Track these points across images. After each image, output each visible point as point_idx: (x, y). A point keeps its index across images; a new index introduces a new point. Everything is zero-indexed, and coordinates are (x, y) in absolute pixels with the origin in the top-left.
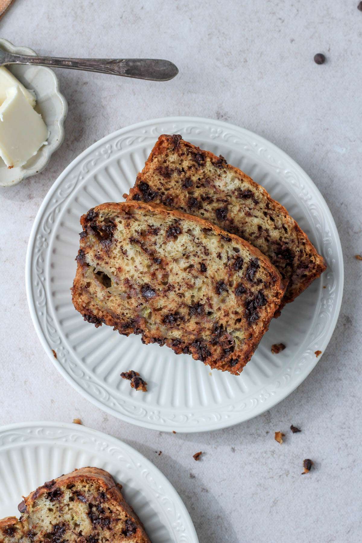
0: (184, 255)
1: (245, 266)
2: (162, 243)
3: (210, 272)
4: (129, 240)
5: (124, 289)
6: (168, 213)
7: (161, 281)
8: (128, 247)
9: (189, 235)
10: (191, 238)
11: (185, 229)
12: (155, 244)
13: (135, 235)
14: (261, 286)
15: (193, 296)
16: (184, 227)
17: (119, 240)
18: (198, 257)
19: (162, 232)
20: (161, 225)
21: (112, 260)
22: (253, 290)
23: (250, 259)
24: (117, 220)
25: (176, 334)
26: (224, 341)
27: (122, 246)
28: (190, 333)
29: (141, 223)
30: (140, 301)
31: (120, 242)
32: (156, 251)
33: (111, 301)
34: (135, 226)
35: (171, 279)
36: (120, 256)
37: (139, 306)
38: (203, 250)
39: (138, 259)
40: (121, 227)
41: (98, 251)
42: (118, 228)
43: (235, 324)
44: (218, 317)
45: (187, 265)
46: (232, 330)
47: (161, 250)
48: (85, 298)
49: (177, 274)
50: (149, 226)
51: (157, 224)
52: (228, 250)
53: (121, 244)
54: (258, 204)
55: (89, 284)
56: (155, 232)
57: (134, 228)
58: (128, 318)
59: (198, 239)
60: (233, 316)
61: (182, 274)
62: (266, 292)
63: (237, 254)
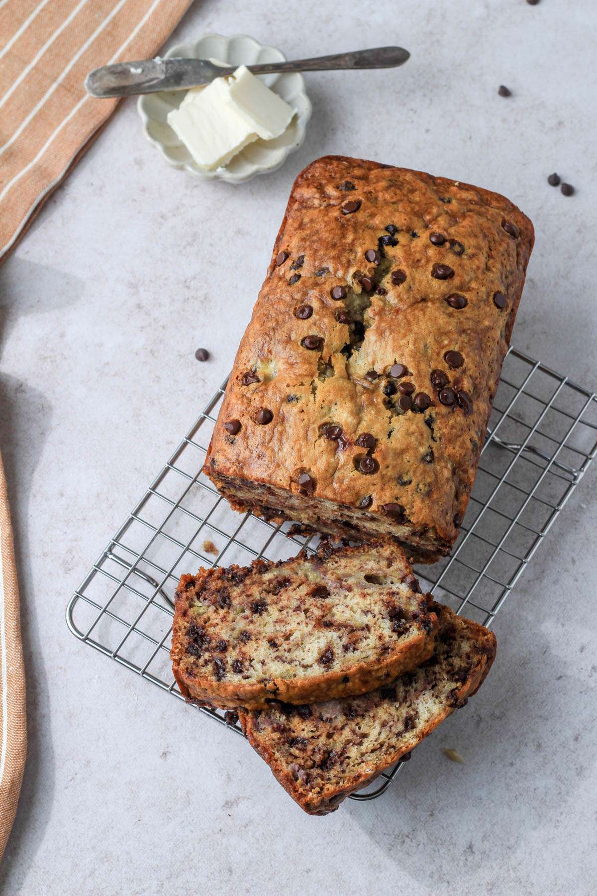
0: (302, 644)
1: (229, 669)
2: (333, 642)
3: (264, 644)
4: (371, 626)
5: (349, 582)
6: (344, 671)
8: (367, 620)
9: (308, 663)
10: (304, 662)
11: (316, 666)
12: (340, 638)
13: (366, 634)
14: (201, 661)
15: (270, 615)
17: (381, 620)
18: (285, 650)
19: (339, 651)
20: (344, 656)
21: (377, 599)
22: (207, 654)
23: (227, 676)
24: (395, 636)
25: (268, 576)
27: (374, 616)
28: (253, 583)
29: (367, 647)
30: (325, 581)
31: (378, 619)
32: (334, 632)
33: (357, 565)
34: (371, 642)
35: (301, 616)
36: (371, 607)
37: (323, 576)
38: (284, 658)
39: (348, 614)
40: (387, 632)
41: (398, 599)
42: (389, 630)
43: (209, 617)
44: (232, 612)
45: (292, 638)
46: (209, 609)
47: (330, 635)
49: (299, 624)
50: (357, 649)
51: (350, 655)
52: (257, 673)
56: (346, 648)
58: (329, 562)
59: (296, 666)
60: (215, 621)
61: (292, 626)
62: (192, 659)
63: (244, 674)
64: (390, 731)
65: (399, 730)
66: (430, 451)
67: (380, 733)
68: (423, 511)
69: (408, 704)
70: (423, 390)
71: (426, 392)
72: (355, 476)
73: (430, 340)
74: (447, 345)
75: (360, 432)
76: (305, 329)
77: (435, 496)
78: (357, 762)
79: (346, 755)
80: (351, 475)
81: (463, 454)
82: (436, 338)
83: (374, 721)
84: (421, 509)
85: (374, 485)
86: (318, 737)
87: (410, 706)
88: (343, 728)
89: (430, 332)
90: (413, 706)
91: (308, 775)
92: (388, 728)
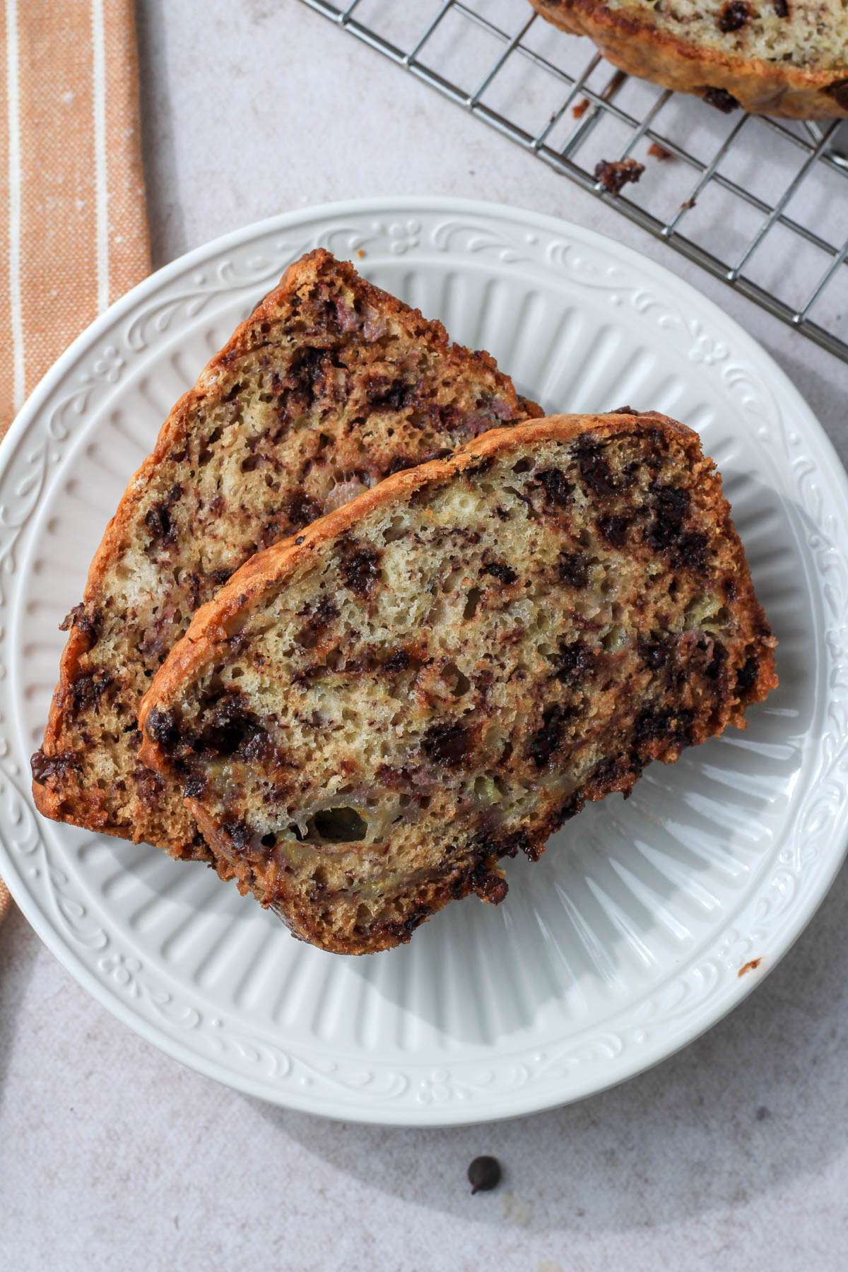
0: (434, 591)
1: (573, 476)
2: (367, 616)
3: (520, 561)
4: (296, 685)
5: (396, 797)
6: (307, 547)
7: (452, 692)
8: (311, 701)
9: (399, 542)
10: (408, 543)
11: (378, 540)
12: (354, 634)
13: (299, 663)
14: (644, 476)
15: (541, 649)
16: (372, 537)
17: (279, 709)
18: (466, 563)
19: (341, 596)
20: (322, 585)
21: (310, 767)
22: (638, 499)
23: (569, 453)
24: (227, 677)
25: (588, 758)
26: (690, 653)
27: (296, 715)
29: (280, 626)
30: (453, 784)
31: (285, 710)
32: (374, 645)
33: (399, 853)
34: (275, 645)
35: (467, 665)
36: (316, 740)
37: (463, 797)
38: (460, 541)
39: (359, 700)
40: (249, 681)
41: (262, 781)
42: (249, 690)
43: (674, 600)
44: (630, 629)
45: (463, 602)
46: (682, 620)
47: (380, 634)
48: (340, 911)
49: (466, 642)
50: (300, 614)
51: (313, 595)
52: (506, 485)
53: (290, 713)
54: (182, 486)
55: (319, 876)
57: (277, 651)
58: (468, 845)
59: (424, 529)
60: (654, 593)
61: (475, 630)
62: (667, 476)
63: (532, 473)
64: (198, 494)
65: (179, 503)
67: (219, 482)
69: (183, 575)
78: (244, 394)
79: (274, 403)
83: (242, 507)
86: (350, 428)
87: (177, 572)
88: (306, 468)
90: (168, 573)
91: (334, 328)
92: (205, 499)
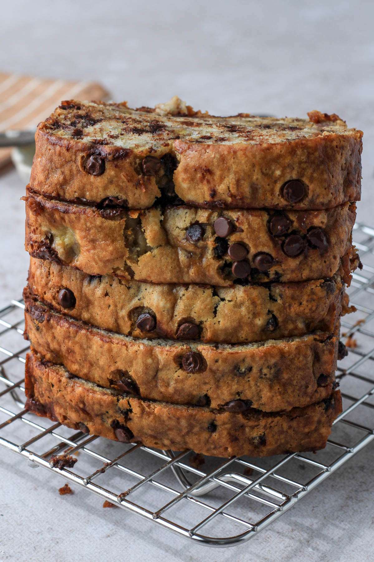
66: (271, 316)
68: (275, 398)
70: (260, 249)
71: (266, 250)
72: (181, 378)
73: (257, 176)
74: (280, 176)
75: (178, 317)
76: (100, 189)
77: (286, 376)
80: (176, 375)
81: (314, 308)
82: (264, 170)
84: (271, 398)
85: (205, 383)
89: (254, 166)
